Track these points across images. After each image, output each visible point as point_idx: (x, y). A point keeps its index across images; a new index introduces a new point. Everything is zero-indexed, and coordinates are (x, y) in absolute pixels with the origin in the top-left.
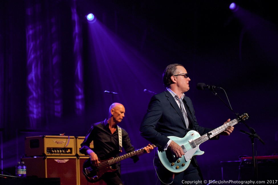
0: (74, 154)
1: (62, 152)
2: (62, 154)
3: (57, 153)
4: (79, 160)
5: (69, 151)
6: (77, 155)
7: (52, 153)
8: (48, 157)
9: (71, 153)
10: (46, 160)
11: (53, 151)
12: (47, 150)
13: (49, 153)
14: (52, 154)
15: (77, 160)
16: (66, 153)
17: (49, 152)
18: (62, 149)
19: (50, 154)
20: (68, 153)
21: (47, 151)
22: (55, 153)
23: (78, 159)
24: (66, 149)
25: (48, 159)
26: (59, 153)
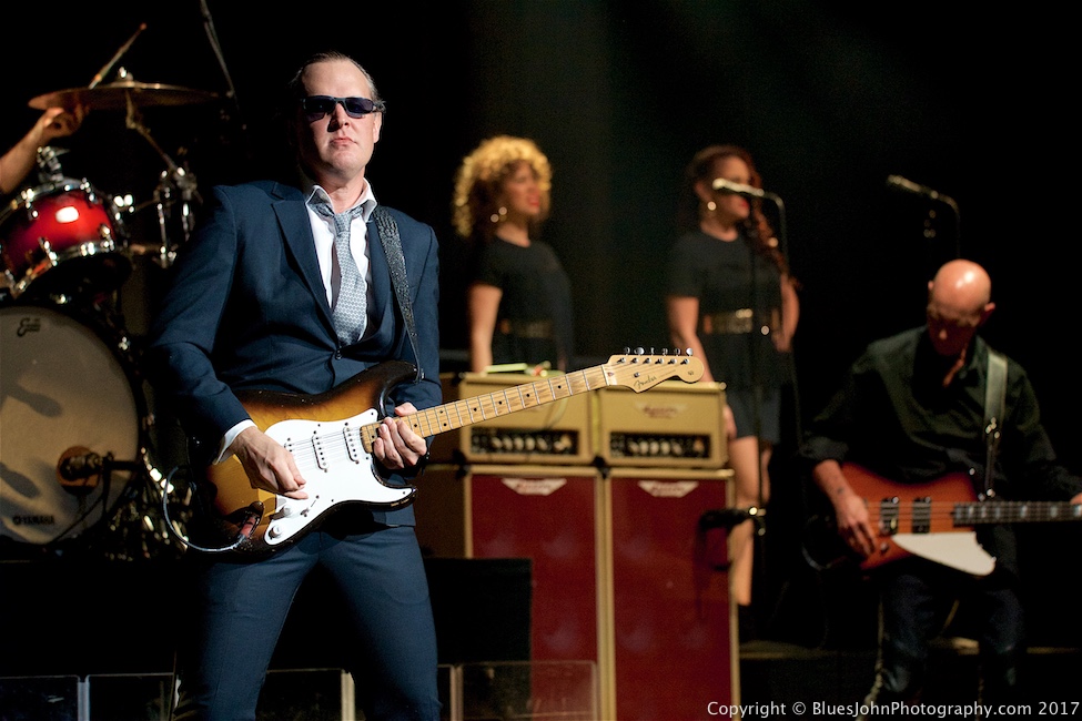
0: (585, 455)
1: (537, 449)
2: (535, 457)
3: (514, 450)
4: (608, 483)
5: (564, 443)
6: (599, 462)
7: (491, 449)
8: (477, 469)
9: (574, 450)
10: (467, 482)
11: (497, 443)
12: (473, 437)
13: (479, 452)
14: (496, 457)
15: (599, 483)
16: (553, 451)
17: (481, 445)
18: (535, 434)
19: (483, 456)
20: (562, 452)
21: (473, 444)
22: (504, 449)
23: (604, 476)
24: (551, 435)
25: (476, 477)
26: (525, 450)
